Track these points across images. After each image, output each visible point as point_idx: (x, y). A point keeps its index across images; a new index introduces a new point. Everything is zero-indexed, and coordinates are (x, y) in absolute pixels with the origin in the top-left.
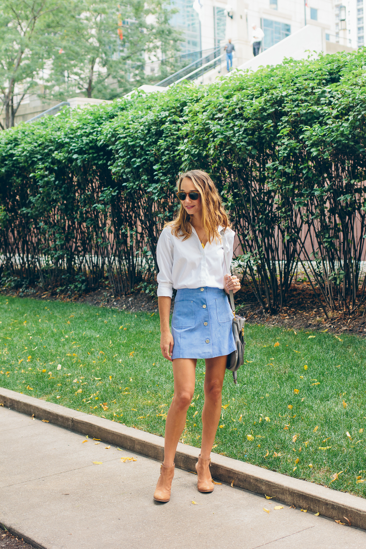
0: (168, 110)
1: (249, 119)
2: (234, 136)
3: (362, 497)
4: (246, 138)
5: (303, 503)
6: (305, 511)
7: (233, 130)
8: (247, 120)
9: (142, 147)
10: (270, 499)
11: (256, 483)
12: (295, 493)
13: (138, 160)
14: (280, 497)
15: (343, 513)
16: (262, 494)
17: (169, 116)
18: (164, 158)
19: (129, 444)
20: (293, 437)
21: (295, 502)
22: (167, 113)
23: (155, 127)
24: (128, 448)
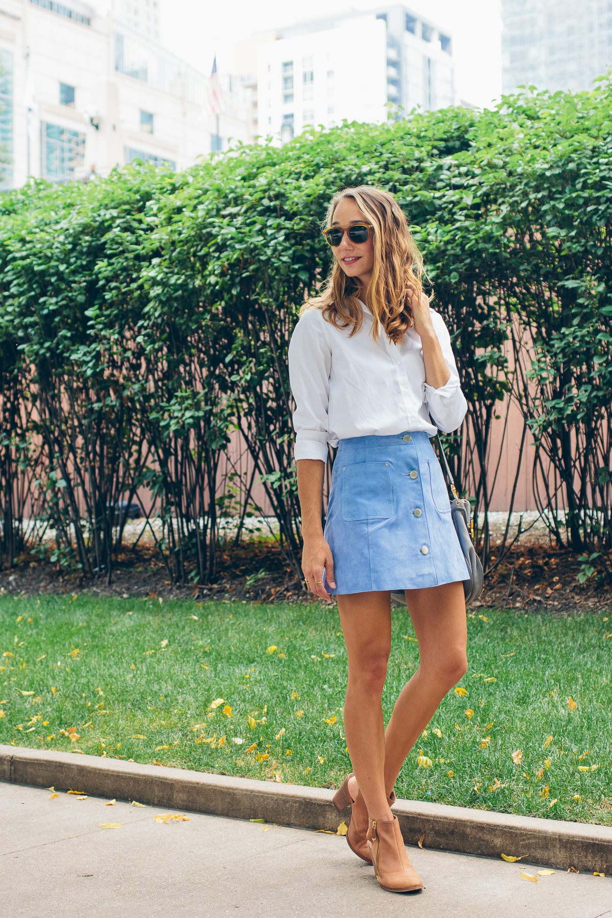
0: (115, 208)
1: (295, 214)
2: (266, 245)
4: (289, 248)
5: (589, 861)
6: (602, 875)
7: (264, 235)
8: (290, 216)
9: (60, 275)
10: (517, 862)
11: (480, 834)
12: (574, 843)
13: (54, 300)
14: (539, 856)
16: (495, 855)
17: (118, 217)
18: (108, 296)
19: (158, 793)
20: (513, 755)
21: (576, 862)
22: (115, 213)
23: (87, 238)
24: (156, 802)
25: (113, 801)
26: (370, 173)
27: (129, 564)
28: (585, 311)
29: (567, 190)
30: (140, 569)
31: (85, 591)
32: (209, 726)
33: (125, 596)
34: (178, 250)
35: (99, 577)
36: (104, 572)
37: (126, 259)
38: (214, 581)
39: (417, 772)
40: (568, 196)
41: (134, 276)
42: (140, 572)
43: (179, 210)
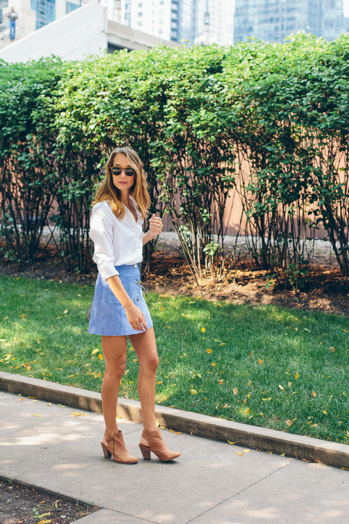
0: (42, 83)
1: (135, 99)
2: (120, 114)
4: (132, 117)
5: (265, 446)
6: (271, 453)
7: (119, 108)
8: (132, 100)
9: (13, 117)
10: (234, 444)
11: (218, 431)
12: (259, 438)
13: (9, 129)
14: (244, 442)
15: (309, 452)
16: (224, 440)
17: (44, 89)
18: (38, 129)
19: (71, 400)
20: (234, 390)
21: (260, 446)
22: (42, 86)
23: (28, 98)
24: (70, 404)
25: (50, 404)
26: (173, 81)
27: (43, 259)
28: (275, 160)
29: (269, 102)
30: (49, 263)
31: (22, 273)
32: (93, 365)
33: (43, 278)
34: (75, 110)
35: (29, 266)
36: (31, 263)
37: (48, 111)
38: (87, 273)
39: (190, 397)
40: (269, 105)
41: (52, 120)
42: (50, 265)
43: (75, 89)
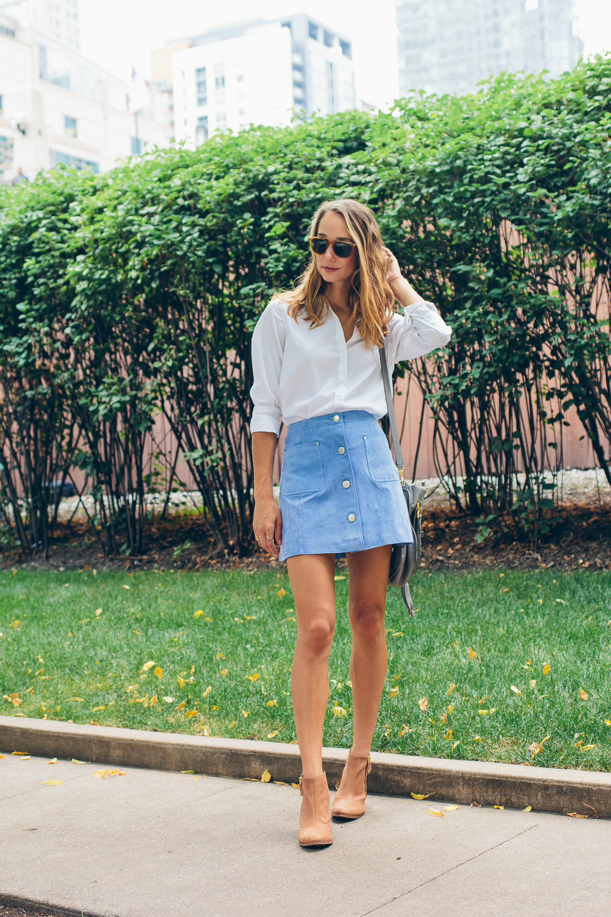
0: (41, 209)
1: (208, 212)
2: (182, 241)
3: (601, 771)
4: (204, 244)
5: (490, 796)
6: (502, 808)
7: (180, 232)
8: (203, 214)
10: (425, 799)
11: (391, 775)
12: (476, 780)
14: (444, 793)
15: (581, 798)
16: (405, 794)
17: (44, 218)
18: (37, 291)
19: (95, 750)
20: (420, 702)
21: (478, 797)
22: (41, 214)
23: (16, 238)
24: (93, 759)
25: (55, 760)
26: (276, 172)
27: (64, 540)
28: (476, 294)
29: (455, 185)
30: (75, 544)
31: (24, 565)
32: (141, 687)
33: (62, 569)
34: (101, 247)
35: (37, 552)
36: (41, 547)
37: (53, 257)
38: (144, 553)
39: (333, 721)
40: (456, 190)
41: (61, 272)
42: (75, 547)
43: (100, 211)
